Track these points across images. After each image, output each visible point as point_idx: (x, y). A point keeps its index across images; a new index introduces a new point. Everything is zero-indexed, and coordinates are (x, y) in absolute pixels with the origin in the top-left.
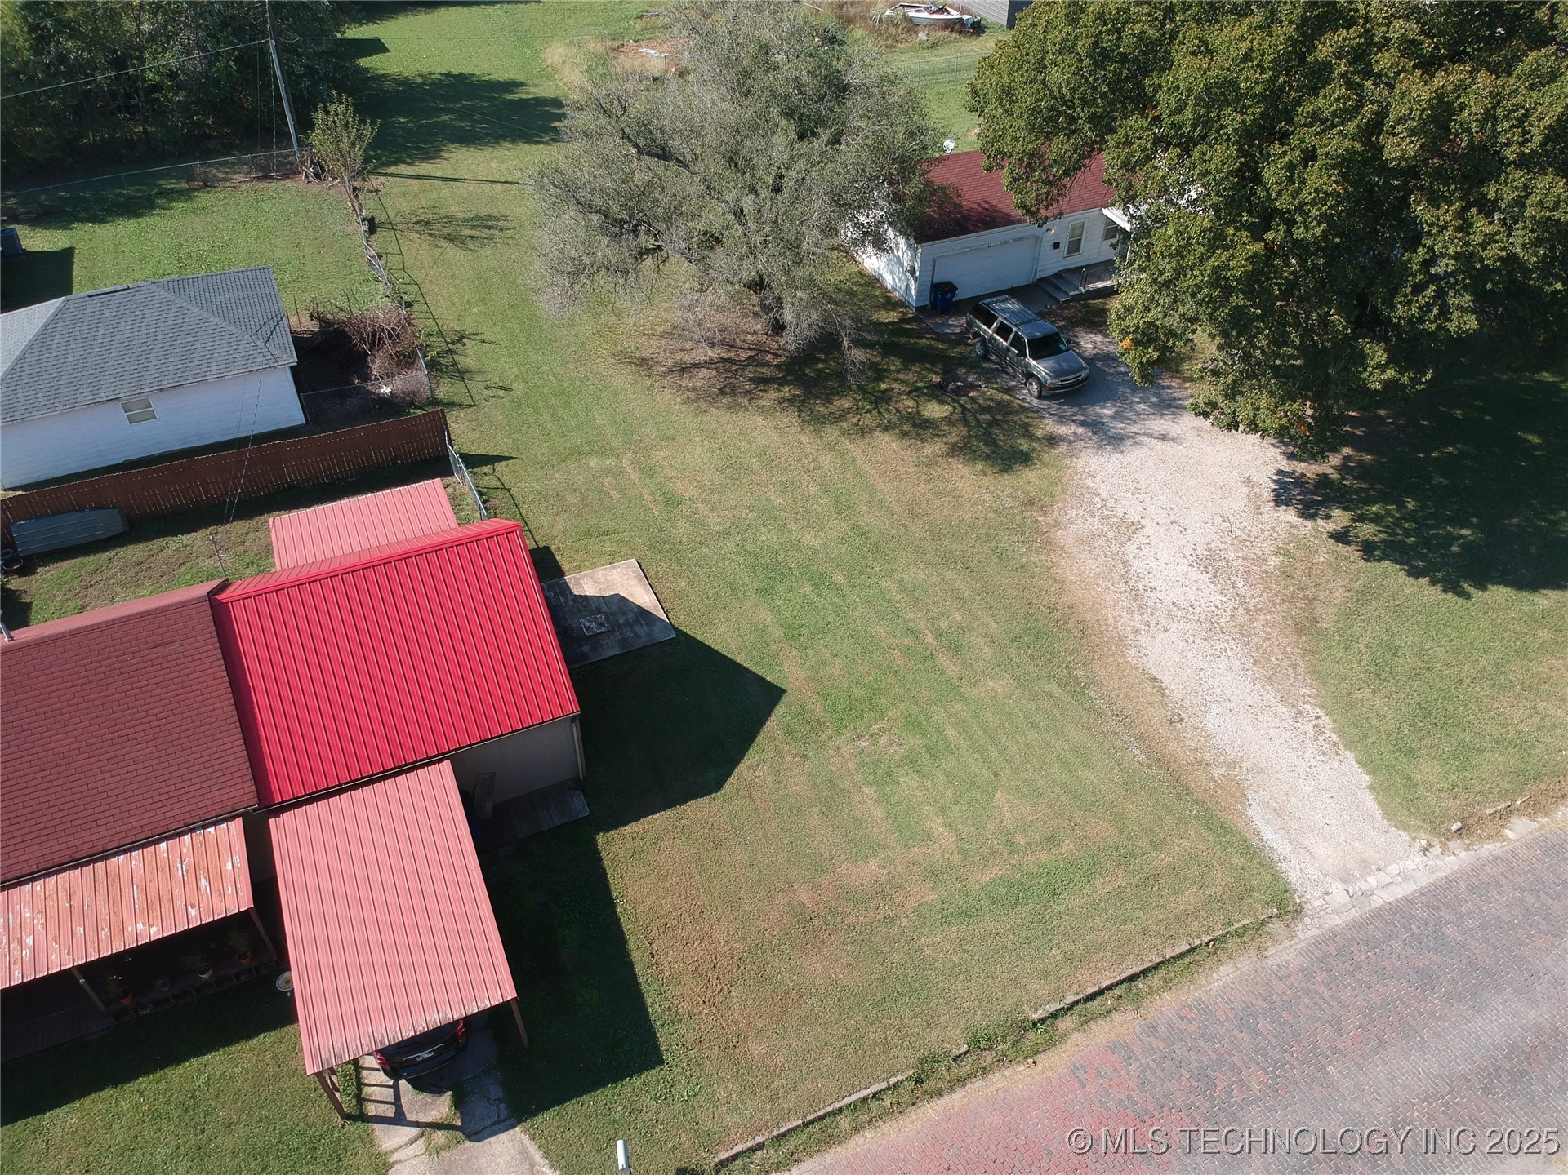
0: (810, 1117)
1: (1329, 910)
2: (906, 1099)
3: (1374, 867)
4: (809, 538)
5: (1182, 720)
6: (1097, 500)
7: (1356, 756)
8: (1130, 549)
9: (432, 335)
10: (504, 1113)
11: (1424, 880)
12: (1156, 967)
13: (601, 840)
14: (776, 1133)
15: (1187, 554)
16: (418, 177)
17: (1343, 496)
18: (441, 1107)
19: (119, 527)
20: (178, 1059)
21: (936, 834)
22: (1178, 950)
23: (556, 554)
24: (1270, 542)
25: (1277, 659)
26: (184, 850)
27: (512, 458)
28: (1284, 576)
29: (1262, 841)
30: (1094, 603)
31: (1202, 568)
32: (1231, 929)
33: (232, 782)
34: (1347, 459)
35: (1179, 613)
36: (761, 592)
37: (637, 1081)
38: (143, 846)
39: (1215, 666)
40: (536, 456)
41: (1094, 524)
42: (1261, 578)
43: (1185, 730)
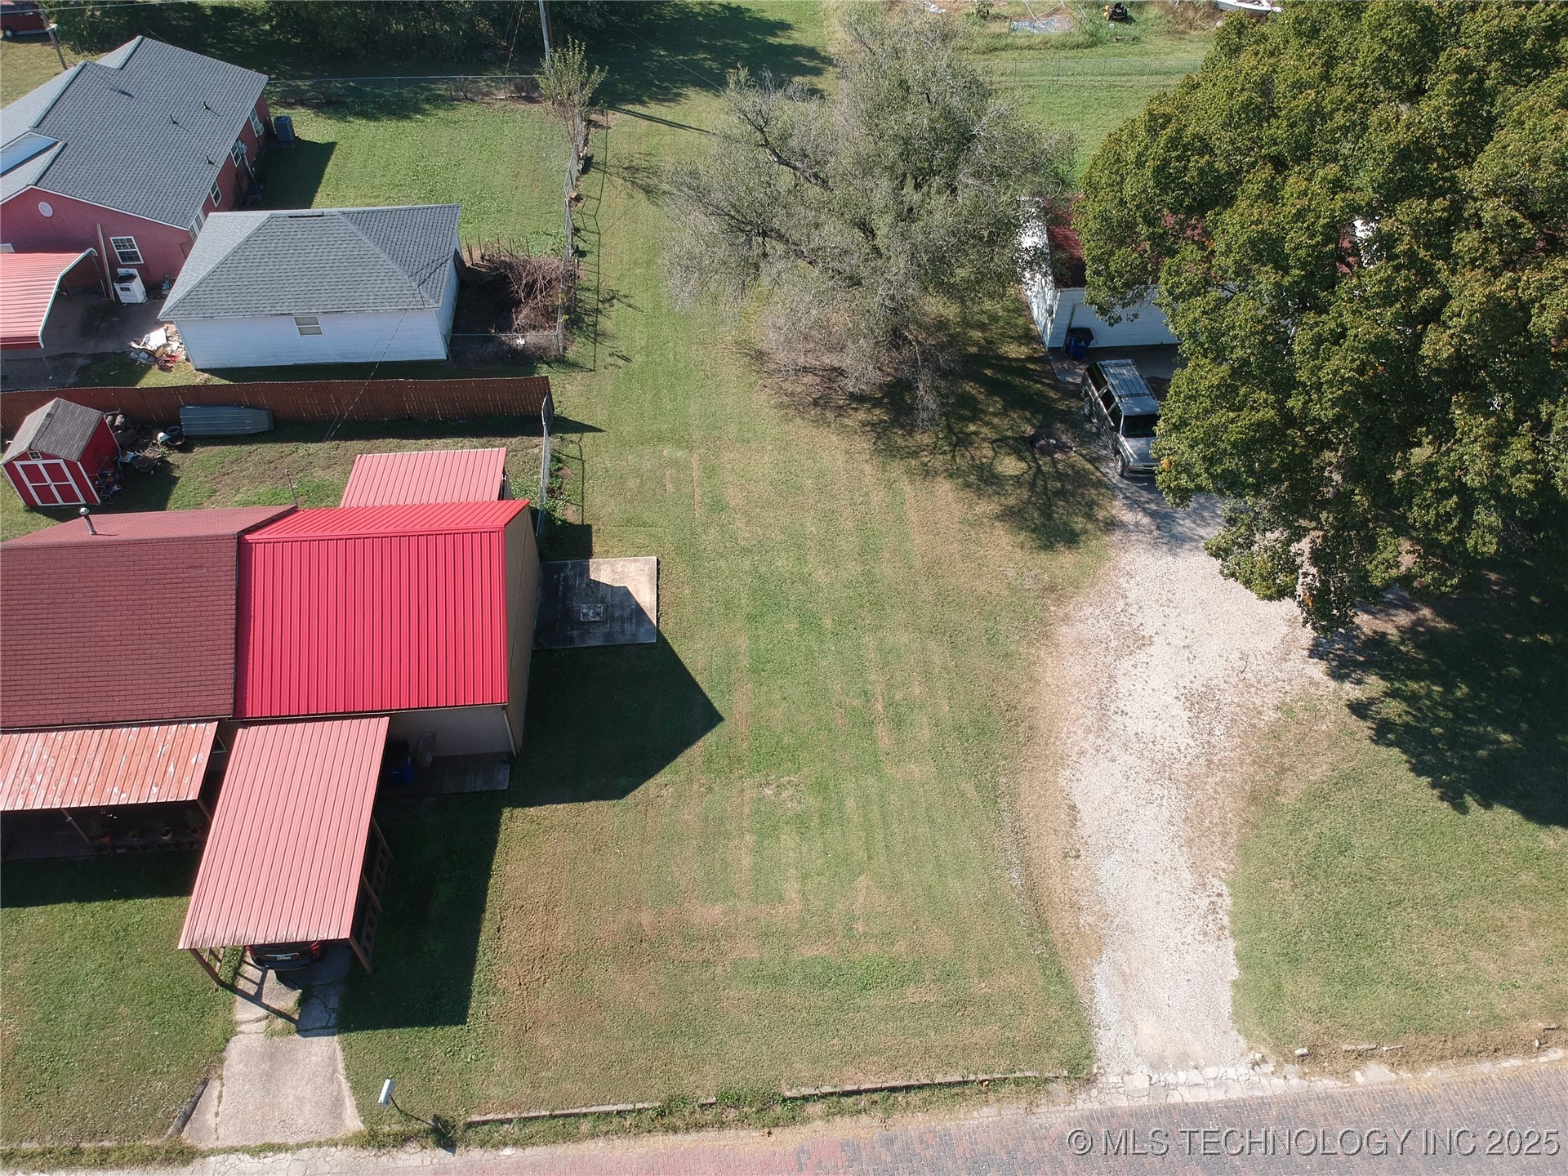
0: (557, 1112)
1: (1121, 1090)
2: (645, 1125)
3: (1192, 1063)
4: (820, 576)
5: (1078, 857)
6: (1121, 603)
7: (1237, 947)
8: (1126, 664)
9: (588, 290)
10: (332, 1022)
11: (1236, 1093)
12: (921, 1087)
13: (507, 813)
14: (525, 1115)
15: (1181, 685)
16: (650, 118)
17: (1389, 663)
18: (287, 999)
19: (266, 427)
20: (127, 895)
21: (787, 898)
22: (949, 1079)
23: (594, 534)
24: (1277, 694)
25: (1211, 822)
26: (169, 737)
27: (601, 431)
28: (1271, 736)
29: (1091, 1000)
30: (1056, 712)
31: (1188, 704)
32: (1012, 1076)
33: (218, 692)
34: (1421, 622)
35: (1136, 746)
36: (751, 618)
37: (439, 1032)
38: (142, 725)
39: (1141, 812)
40: (622, 433)
41: (1104, 629)
42: (1245, 732)
43: (1076, 868)
